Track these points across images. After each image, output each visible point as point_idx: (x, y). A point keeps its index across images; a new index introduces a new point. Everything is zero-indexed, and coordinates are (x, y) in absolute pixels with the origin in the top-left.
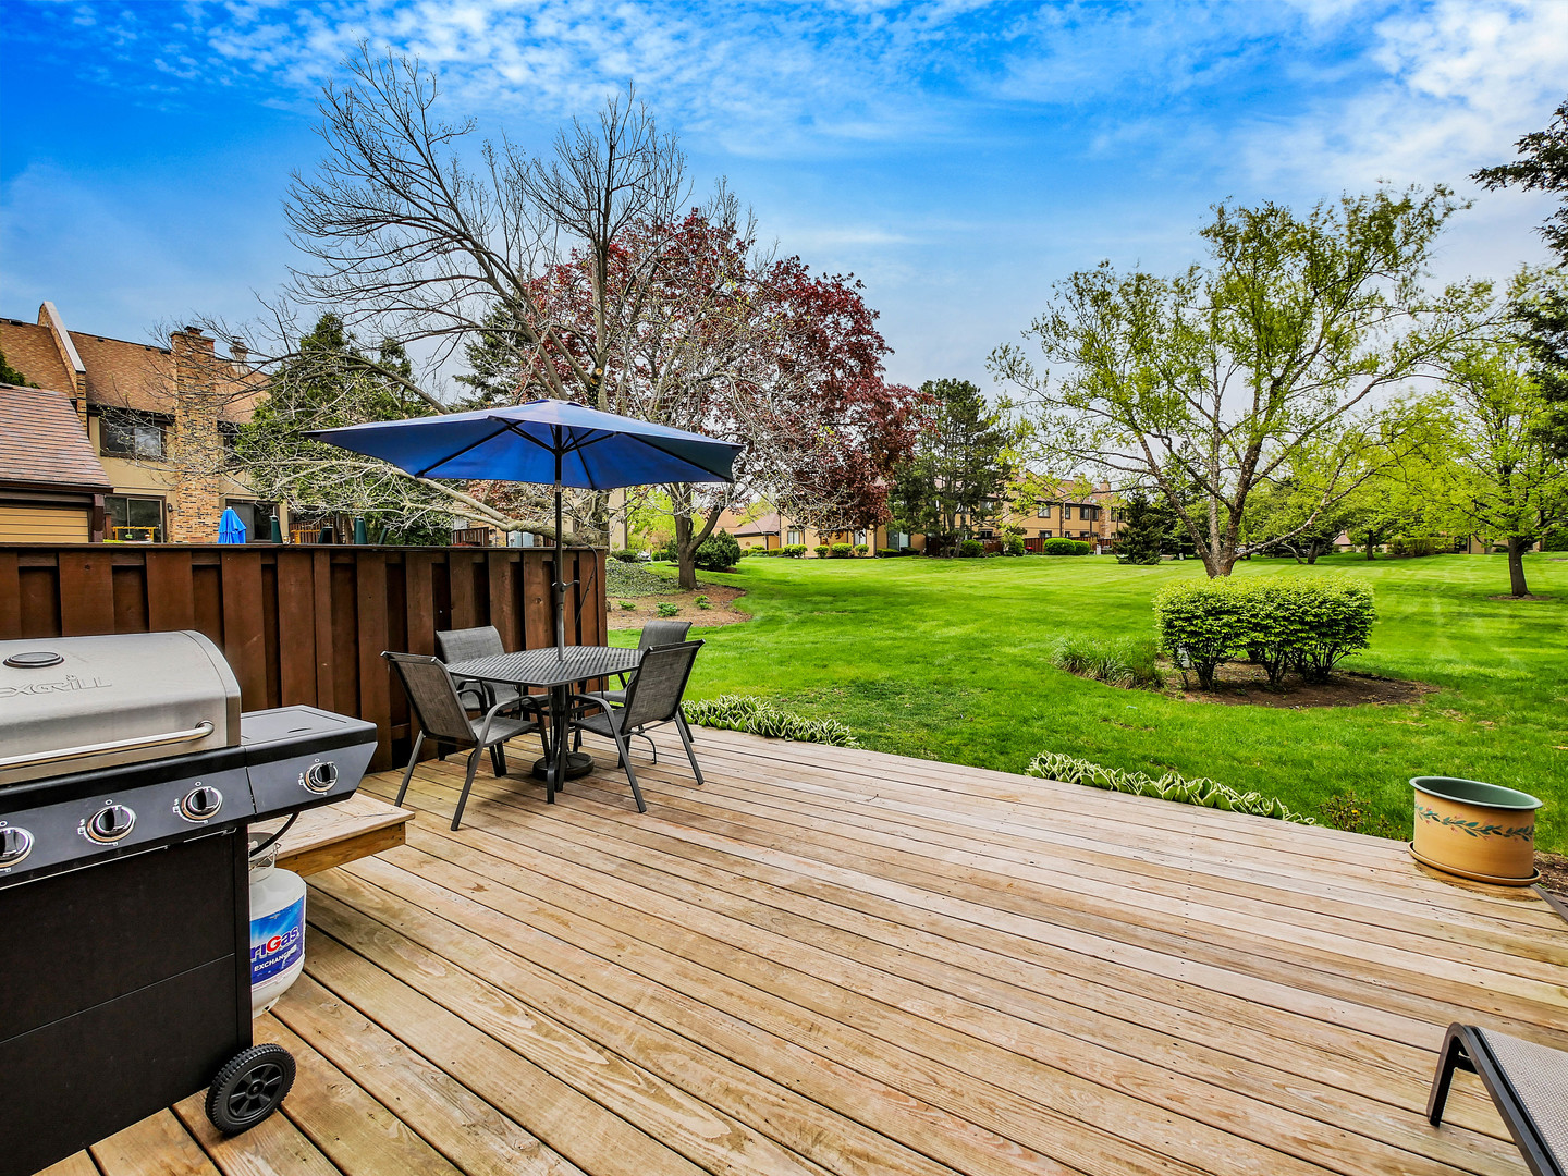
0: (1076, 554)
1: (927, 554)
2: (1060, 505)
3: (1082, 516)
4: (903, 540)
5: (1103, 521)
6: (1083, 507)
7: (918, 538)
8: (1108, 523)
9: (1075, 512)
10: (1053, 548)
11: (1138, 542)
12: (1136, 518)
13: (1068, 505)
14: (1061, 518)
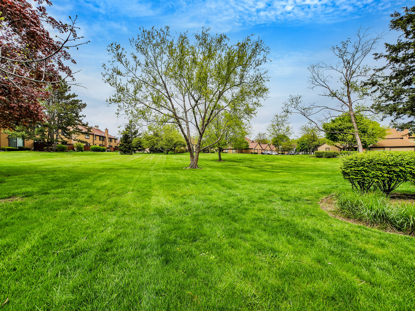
0: (102, 151)
1: (35, 150)
2: (93, 135)
3: (100, 139)
4: (20, 142)
5: (106, 141)
6: (100, 136)
7: (30, 142)
8: (108, 142)
9: (98, 138)
10: (94, 149)
11: (127, 148)
12: (126, 140)
13: (96, 135)
14: (93, 139)
